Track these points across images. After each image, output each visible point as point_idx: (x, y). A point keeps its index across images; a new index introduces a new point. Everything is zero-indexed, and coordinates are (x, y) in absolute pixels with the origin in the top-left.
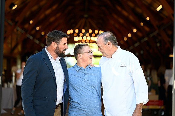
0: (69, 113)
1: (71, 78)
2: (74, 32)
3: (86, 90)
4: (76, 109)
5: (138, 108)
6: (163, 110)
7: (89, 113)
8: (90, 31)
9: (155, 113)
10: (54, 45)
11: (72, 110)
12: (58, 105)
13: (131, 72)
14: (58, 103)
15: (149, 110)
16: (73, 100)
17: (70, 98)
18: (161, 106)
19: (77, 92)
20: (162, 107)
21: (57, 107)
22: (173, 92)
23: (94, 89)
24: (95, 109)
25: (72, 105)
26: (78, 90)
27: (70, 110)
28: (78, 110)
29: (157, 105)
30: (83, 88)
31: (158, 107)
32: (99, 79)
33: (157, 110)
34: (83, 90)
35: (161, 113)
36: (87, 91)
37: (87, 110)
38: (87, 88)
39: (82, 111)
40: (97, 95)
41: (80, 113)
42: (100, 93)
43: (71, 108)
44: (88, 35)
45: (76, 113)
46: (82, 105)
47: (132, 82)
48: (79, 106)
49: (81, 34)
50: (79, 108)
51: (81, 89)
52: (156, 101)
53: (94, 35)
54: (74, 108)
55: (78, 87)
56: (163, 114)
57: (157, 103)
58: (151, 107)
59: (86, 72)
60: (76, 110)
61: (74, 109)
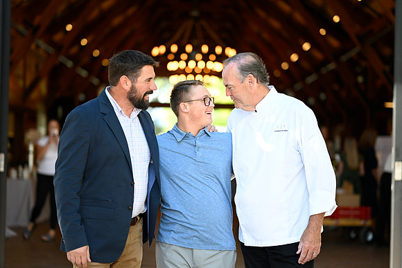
0: (160, 234)
1: (165, 157)
2: (168, 51)
3: (199, 183)
4: (176, 226)
5: (314, 224)
6: (369, 229)
8: (205, 49)
9: (353, 235)
10: (125, 83)
11: (166, 228)
12: (136, 217)
13: (298, 144)
14: (135, 213)
15: (338, 229)
16: (169, 206)
17: (163, 201)
18: (366, 219)
20: (369, 223)
21: (134, 221)
22: (393, 187)
24: (219, 227)
25: (167, 218)
27: (163, 230)
28: (181, 229)
29: (356, 217)
30: (191, 180)
31: (359, 223)
33: (357, 229)
35: (366, 236)
36: (201, 187)
37: (202, 229)
39: (189, 231)
40: (222, 195)
41: (186, 235)
42: (228, 191)
43: (166, 224)
44: (199, 57)
45: (176, 236)
46: (189, 218)
47: (301, 166)
48: (184, 219)
49: (184, 56)
50: (184, 224)
52: (355, 209)
53: (212, 57)
54: (172, 223)
56: (370, 237)
57: (357, 213)
58: (343, 222)
59: (199, 143)
60: (176, 228)
61: (171, 226)
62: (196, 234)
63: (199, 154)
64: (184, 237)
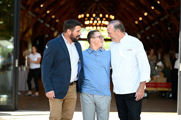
2: (85, 16)
6: (170, 92)
7: (98, 89)
8: (101, 15)
9: (164, 95)
10: (69, 32)
12: (73, 82)
13: (136, 55)
18: (169, 88)
19: (89, 71)
20: (170, 90)
21: (72, 84)
22: (179, 74)
23: (104, 69)
26: (90, 69)
27: (83, 87)
28: (89, 87)
29: (165, 87)
31: (166, 89)
32: (109, 61)
33: (165, 92)
34: (94, 70)
35: (169, 95)
38: (98, 68)
39: (93, 88)
40: (106, 75)
41: (91, 90)
43: (84, 85)
44: (98, 19)
45: (87, 90)
47: (137, 64)
49: (92, 19)
51: (93, 68)
52: (164, 84)
53: (104, 19)
54: (86, 85)
55: (91, 67)
56: (171, 95)
57: (165, 85)
58: (159, 89)
59: (98, 54)
60: (88, 86)
62: (95, 89)
63: (98, 58)
64: (90, 90)
